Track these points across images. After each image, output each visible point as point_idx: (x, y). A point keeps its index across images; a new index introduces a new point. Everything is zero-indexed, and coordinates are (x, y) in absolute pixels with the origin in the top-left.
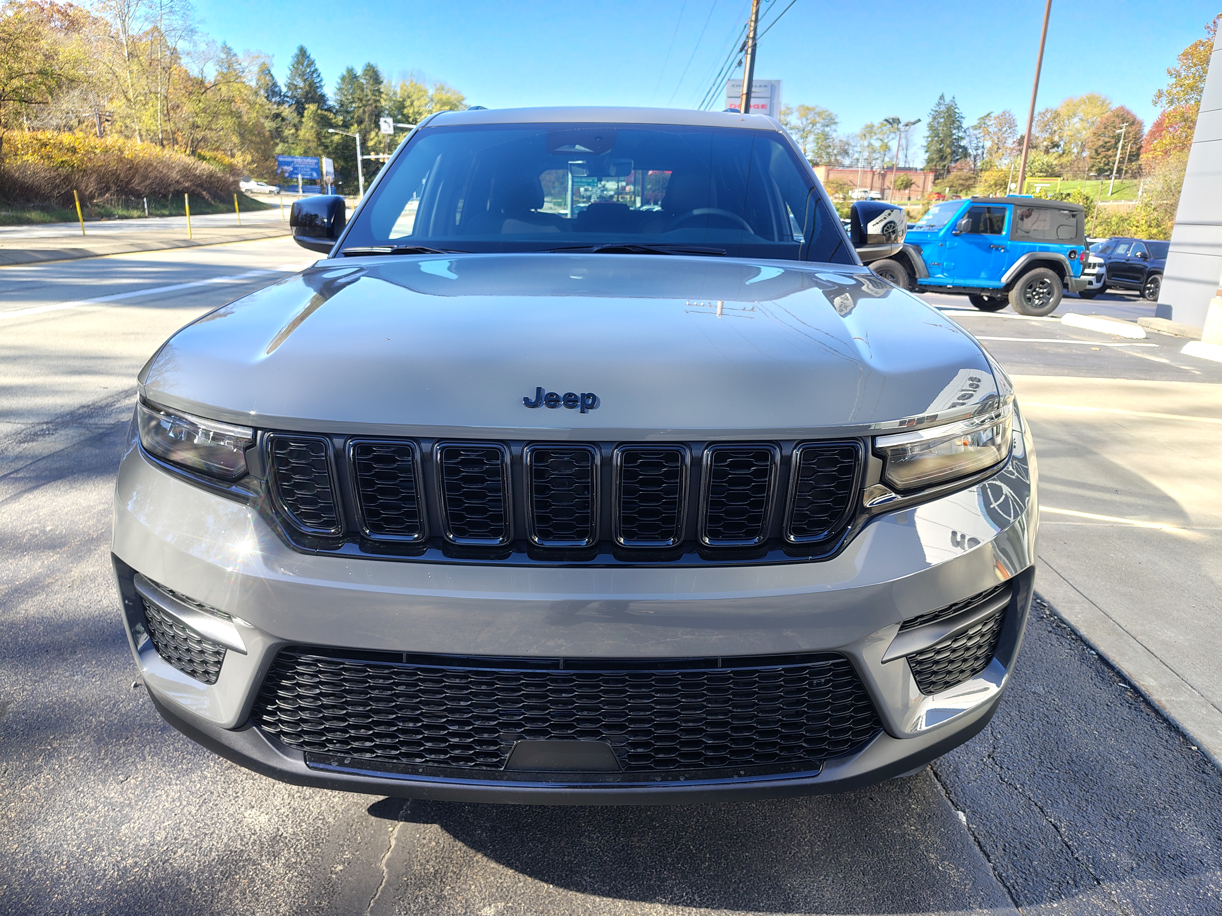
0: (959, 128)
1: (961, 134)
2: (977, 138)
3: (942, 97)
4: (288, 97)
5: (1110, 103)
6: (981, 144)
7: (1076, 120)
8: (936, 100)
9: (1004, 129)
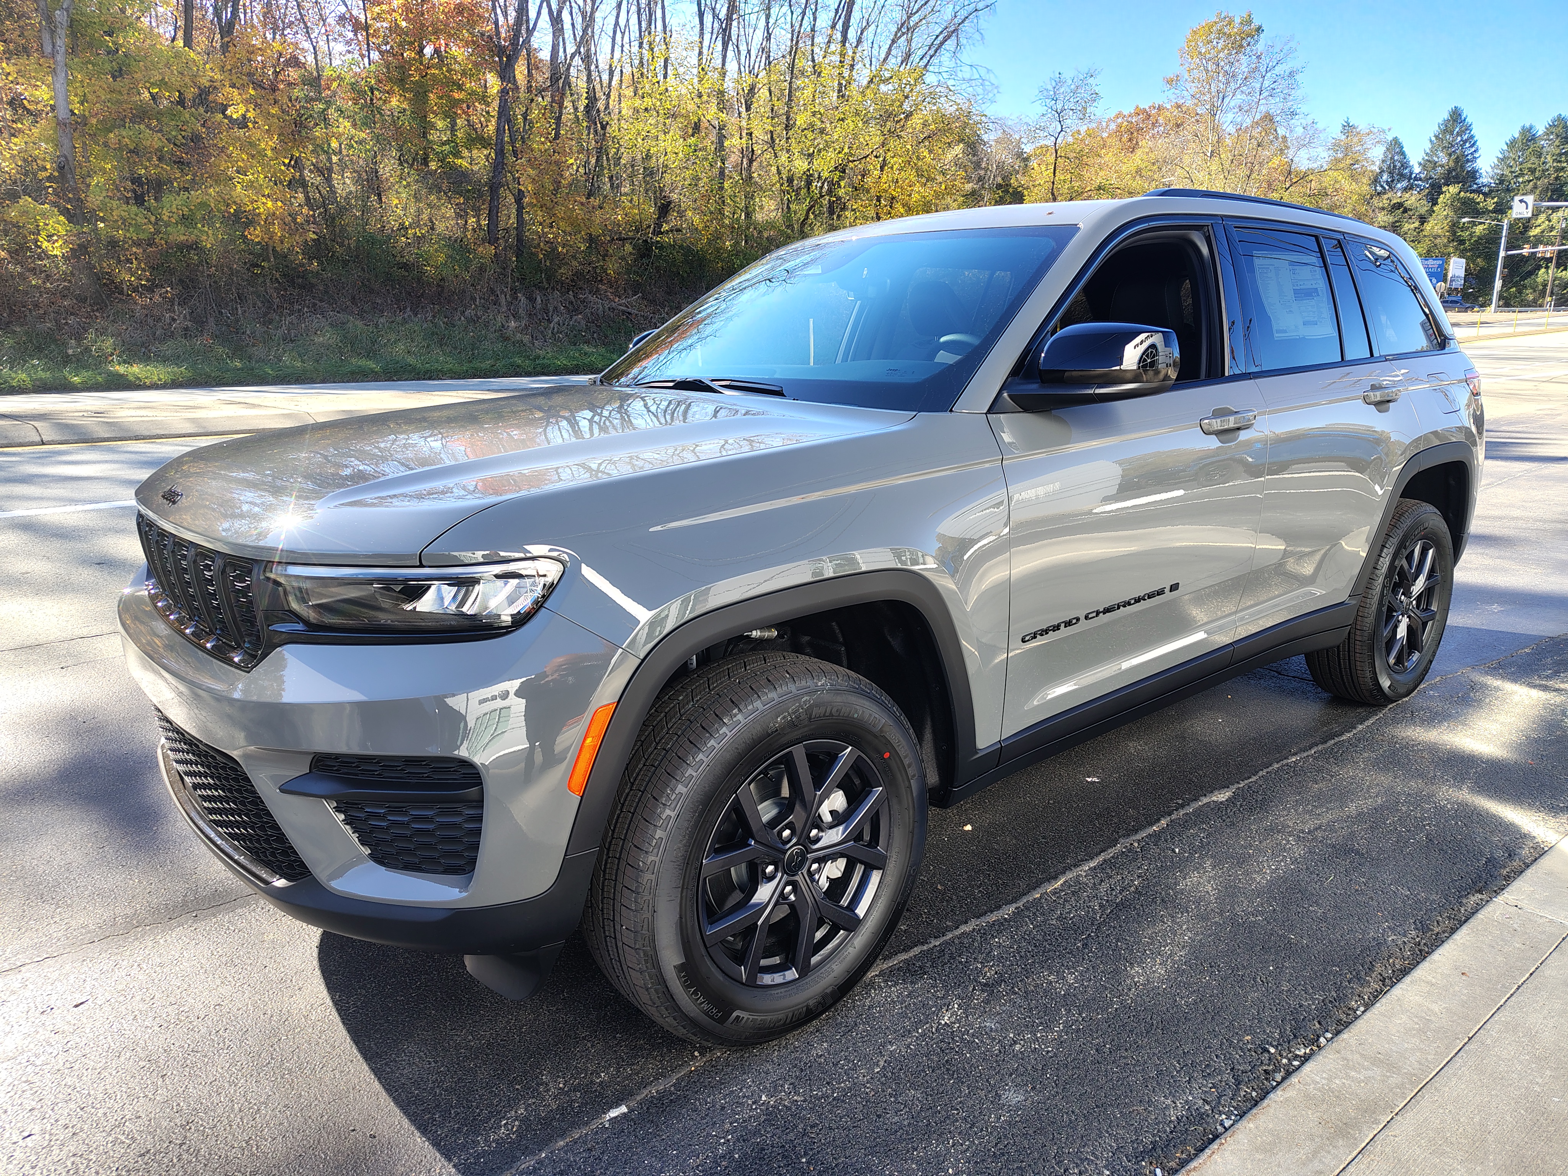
4: (1420, 179)
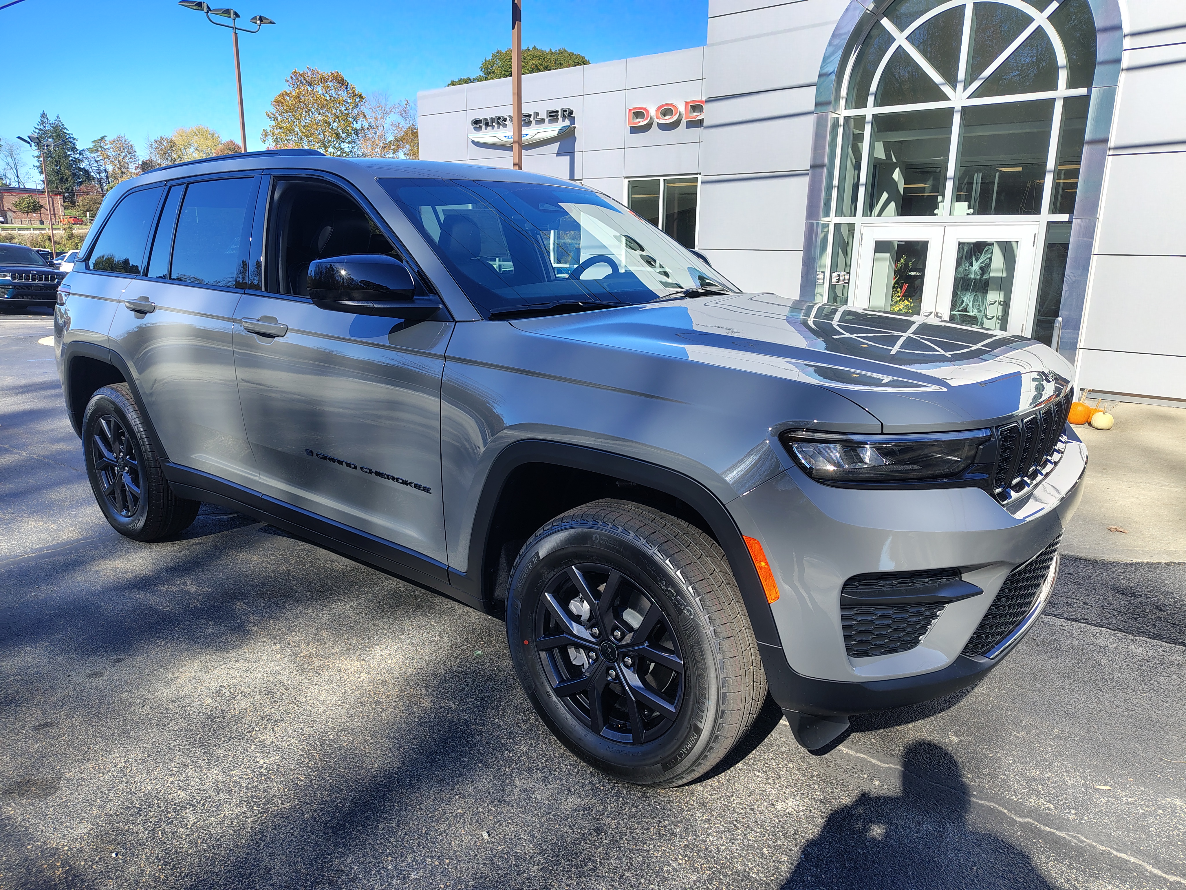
0: (74, 149)
1: (77, 156)
2: (97, 162)
3: (43, 115)
5: (218, 137)
6: (102, 168)
7: (192, 150)
8: (38, 119)
9: (124, 154)
